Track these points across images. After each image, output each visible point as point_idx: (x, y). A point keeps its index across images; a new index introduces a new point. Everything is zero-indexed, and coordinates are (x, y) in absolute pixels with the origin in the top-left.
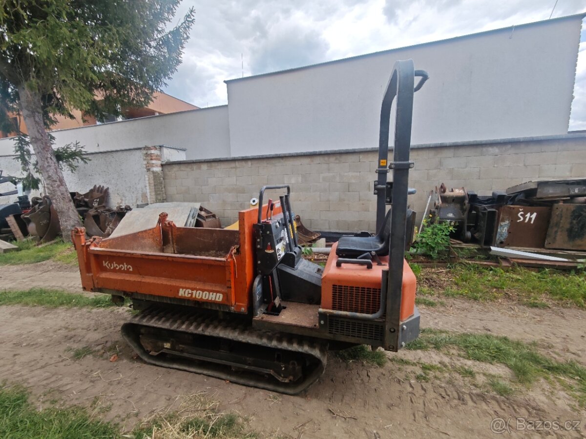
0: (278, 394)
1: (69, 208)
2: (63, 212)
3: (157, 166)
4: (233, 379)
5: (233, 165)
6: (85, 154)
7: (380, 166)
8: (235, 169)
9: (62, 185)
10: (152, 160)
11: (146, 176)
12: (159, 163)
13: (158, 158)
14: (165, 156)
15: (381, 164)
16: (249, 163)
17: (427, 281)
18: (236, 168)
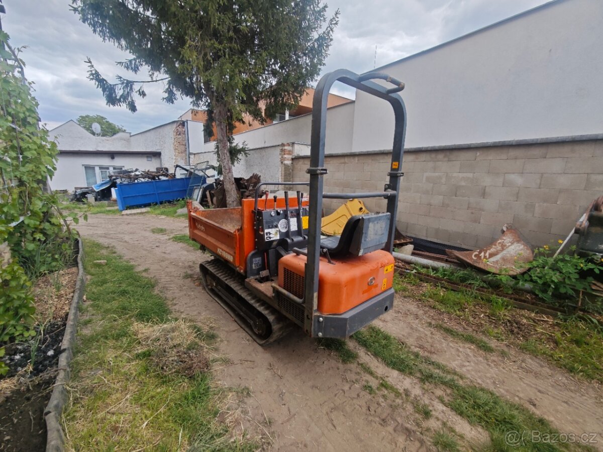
0: (251, 339)
1: (232, 189)
2: (228, 191)
3: (288, 159)
4: (236, 319)
5: (342, 160)
6: (248, 150)
7: (392, 169)
8: (343, 164)
9: (230, 172)
10: (285, 154)
11: (280, 168)
12: (290, 157)
13: (290, 153)
14: (296, 151)
15: (394, 167)
16: (356, 159)
17: (508, 324)
18: (345, 163)
